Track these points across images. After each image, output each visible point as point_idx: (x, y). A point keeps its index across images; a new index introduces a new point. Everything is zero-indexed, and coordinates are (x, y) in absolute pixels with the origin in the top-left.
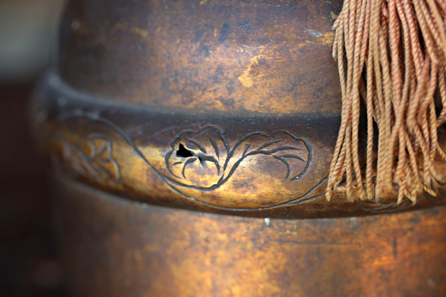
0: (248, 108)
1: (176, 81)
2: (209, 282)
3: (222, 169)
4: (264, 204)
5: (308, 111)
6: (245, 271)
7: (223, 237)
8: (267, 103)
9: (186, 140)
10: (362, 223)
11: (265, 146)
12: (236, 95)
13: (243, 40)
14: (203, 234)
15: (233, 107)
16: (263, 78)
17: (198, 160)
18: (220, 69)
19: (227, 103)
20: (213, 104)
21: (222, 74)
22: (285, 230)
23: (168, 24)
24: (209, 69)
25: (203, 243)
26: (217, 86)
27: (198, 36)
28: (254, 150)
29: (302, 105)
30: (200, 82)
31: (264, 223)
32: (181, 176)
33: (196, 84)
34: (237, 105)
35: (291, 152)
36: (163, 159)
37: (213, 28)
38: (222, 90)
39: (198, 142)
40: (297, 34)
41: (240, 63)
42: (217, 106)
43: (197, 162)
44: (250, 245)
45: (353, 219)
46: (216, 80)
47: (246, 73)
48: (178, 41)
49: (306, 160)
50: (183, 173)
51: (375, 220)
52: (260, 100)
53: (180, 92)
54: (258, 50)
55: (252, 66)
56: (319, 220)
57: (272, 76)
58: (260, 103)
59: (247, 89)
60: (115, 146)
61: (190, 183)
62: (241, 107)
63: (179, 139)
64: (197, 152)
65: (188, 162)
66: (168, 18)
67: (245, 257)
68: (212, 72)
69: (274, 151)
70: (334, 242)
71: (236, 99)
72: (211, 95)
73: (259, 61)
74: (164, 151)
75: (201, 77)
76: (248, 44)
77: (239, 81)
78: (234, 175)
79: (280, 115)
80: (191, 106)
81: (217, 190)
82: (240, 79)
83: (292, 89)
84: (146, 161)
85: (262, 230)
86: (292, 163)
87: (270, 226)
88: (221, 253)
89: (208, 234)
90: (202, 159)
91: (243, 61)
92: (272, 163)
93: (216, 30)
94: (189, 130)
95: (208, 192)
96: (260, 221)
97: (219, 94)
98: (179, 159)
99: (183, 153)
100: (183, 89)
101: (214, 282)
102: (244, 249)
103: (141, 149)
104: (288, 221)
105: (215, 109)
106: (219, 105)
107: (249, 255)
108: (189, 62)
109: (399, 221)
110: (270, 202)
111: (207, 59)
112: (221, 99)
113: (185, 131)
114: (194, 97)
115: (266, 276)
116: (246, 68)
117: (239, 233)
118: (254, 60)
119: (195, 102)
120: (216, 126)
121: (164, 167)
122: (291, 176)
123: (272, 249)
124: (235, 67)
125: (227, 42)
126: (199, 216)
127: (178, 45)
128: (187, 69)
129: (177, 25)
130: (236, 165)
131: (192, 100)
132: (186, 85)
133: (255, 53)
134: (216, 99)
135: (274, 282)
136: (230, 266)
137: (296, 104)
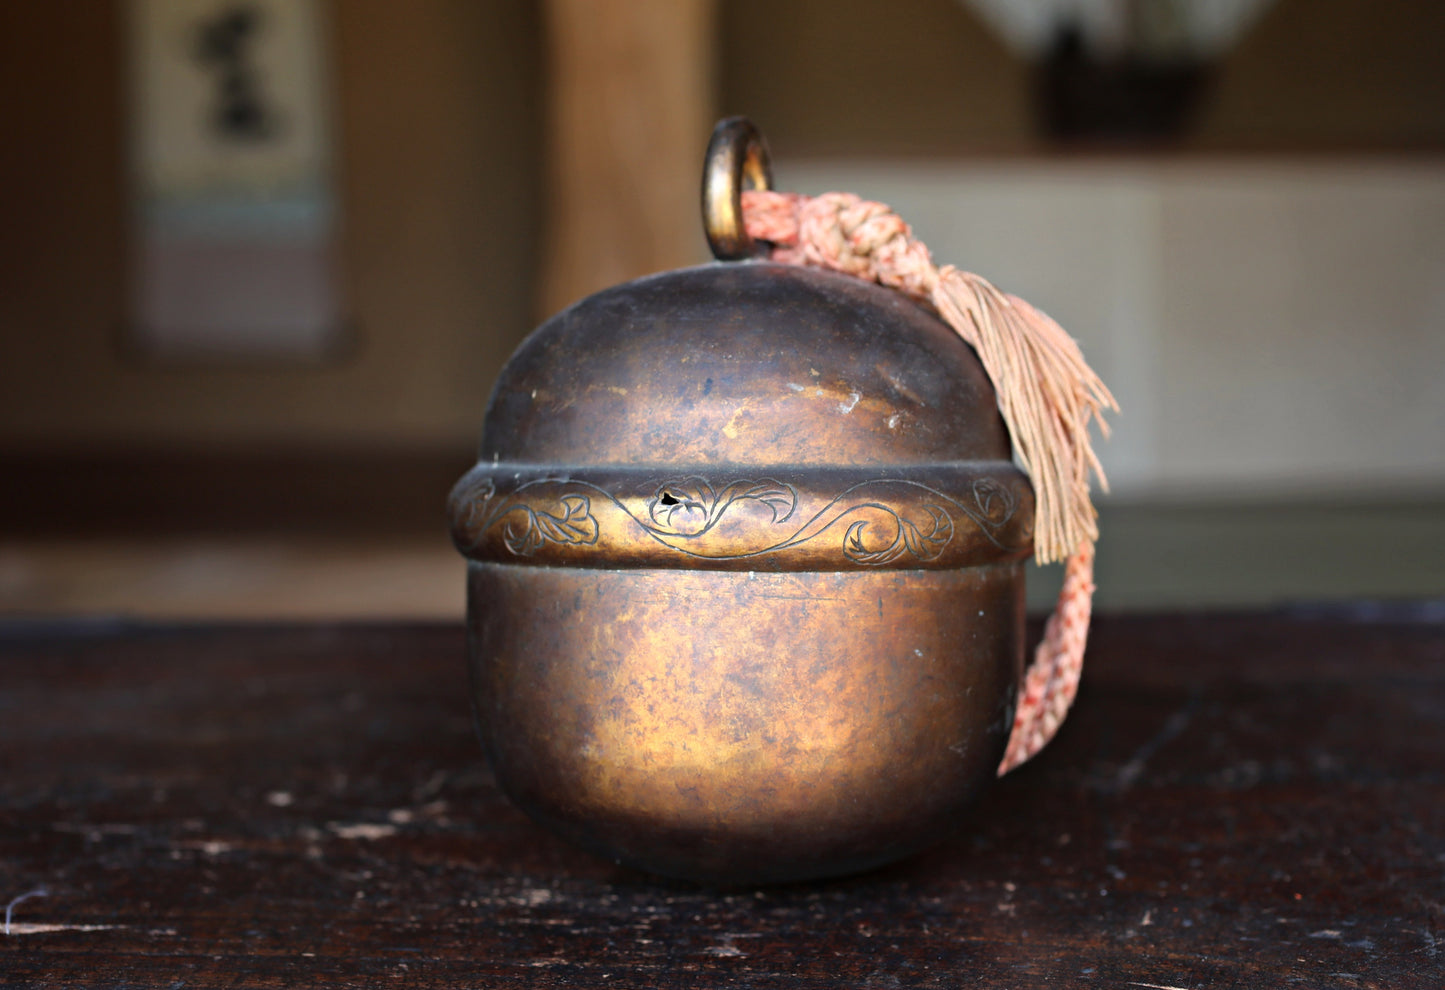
0: (732, 459)
1: (658, 436)
2: (689, 646)
3: (708, 514)
4: (750, 549)
5: (791, 462)
6: (728, 630)
7: (705, 594)
8: (751, 454)
9: (671, 490)
10: (847, 578)
11: (751, 492)
12: (721, 447)
13: (727, 394)
14: (684, 593)
15: (717, 459)
16: (747, 429)
17: (684, 507)
18: (704, 421)
19: (711, 455)
20: (697, 456)
21: (706, 425)
22: (770, 584)
23: (649, 382)
24: (693, 422)
25: (684, 603)
26: (701, 438)
27: (681, 389)
28: (741, 495)
29: (786, 456)
30: (684, 435)
31: (749, 577)
32: (667, 524)
33: (680, 437)
34: (721, 457)
35: (776, 497)
36: (647, 509)
37: (696, 383)
38: (705, 442)
39: (684, 491)
40: (779, 387)
41: (724, 414)
42: (700, 459)
43: (683, 509)
44: (733, 601)
45: (838, 574)
46: (700, 432)
47: (731, 424)
48: (661, 396)
49: (792, 503)
50: (668, 521)
51: (860, 576)
52: (743, 451)
53: (663, 446)
54: (742, 402)
55: (737, 418)
56: (804, 573)
57: (755, 427)
58: (745, 454)
59: (731, 440)
60: (592, 503)
61: (675, 531)
62: (726, 458)
63: (664, 489)
64: (682, 499)
65: (674, 509)
66: (648, 376)
67: (729, 614)
68: (696, 424)
69: (760, 496)
70: (819, 597)
71: (720, 451)
72: (695, 448)
73: (743, 412)
74: (649, 500)
75: (684, 431)
76: (732, 397)
77: (723, 433)
78: (721, 519)
79: (764, 466)
80: (673, 460)
81: (703, 536)
82: (724, 430)
83: (776, 440)
84: (628, 512)
85: (746, 585)
86: (778, 507)
87: (755, 580)
88: (704, 612)
89: (689, 592)
90: (689, 506)
91: (727, 413)
92: (758, 506)
93: (699, 385)
94: (674, 481)
95: (694, 540)
96: (743, 575)
97: (703, 446)
98: (665, 507)
99: (668, 501)
100: (665, 443)
101: (694, 646)
102: (727, 606)
103: (622, 501)
104: (772, 574)
105: (698, 461)
106: (703, 458)
107: (733, 612)
108: (672, 416)
109: (884, 579)
110: (757, 547)
111: (691, 412)
112: (705, 452)
113: (669, 482)
114: (676, 451)
115: (750, 635)
116: (731, 420)
117: (722, 589)
118: (738, 411)
119: (677, 456)
120: (699, 477)
121: (649, 517)
122: (778, 518)
123: (757, 605)
124: (719, 419)
125: (711, 395)
126: (680, 574)
127: (660, 401)
128: (670, 423)
129: (658, 381)
130: (723, 509)
131: (675, 454)
132: (669, 438)
133: (739, 405)
134: (700, 452)
135: (758, 641)
136: (712, 625)
137: (779, 455)
